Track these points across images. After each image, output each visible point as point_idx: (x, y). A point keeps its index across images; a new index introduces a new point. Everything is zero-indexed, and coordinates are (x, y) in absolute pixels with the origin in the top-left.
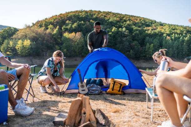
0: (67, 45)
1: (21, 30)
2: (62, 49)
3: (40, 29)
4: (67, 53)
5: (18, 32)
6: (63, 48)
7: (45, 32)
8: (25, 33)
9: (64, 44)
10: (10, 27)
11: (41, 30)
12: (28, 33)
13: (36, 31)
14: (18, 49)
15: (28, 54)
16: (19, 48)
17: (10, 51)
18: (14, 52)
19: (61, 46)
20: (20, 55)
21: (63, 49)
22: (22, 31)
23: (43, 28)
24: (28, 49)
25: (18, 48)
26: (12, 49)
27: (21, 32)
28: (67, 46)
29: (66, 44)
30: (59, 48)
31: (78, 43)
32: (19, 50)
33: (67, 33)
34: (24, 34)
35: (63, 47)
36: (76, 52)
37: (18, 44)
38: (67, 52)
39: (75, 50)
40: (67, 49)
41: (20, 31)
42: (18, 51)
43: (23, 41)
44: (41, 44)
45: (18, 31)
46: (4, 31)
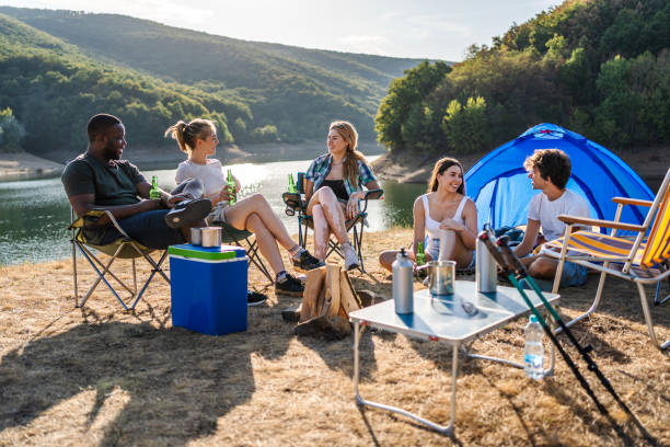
0: (617, 103)
1: (459, 65)
2: (596, 119)
3: (520, 55)
4: (616, 134)
5: (449, 75)
6: (601, 116)
7: (533, 64)
8: (470, 74)
9: (607, 100)
10: (427, 62)
11: (521, 60)
12: (479, 73)
13: (504, 64)
14: (447, 132)
15: (478, 145)
16: (452, 126)
17: (426, 137)
18: (438, 141)
19: (596, 110)
20: (454, 149)
21: (601, 120)
22: (463, 70)
23: (528, 52)
24: (480, 128)
25: (449, 128)
26: (432, 130)
27: (457, 74)
28: (616, 107)
29: (614, 99)
30: (587, 116)
31: (664, 91)
32: (450, 134)
33: (618, 57)
34: (466, 77)
35: (601, 112)
36: (656, 127)
37: (448, 115)
38: (619, 129)
39: (651, 120)
40: (616, 120)
41: (455, 70)
42: (449, 138)
43: (463, 102)
44: (519, 106)
45: (450, 70)
46: (409, 78)
